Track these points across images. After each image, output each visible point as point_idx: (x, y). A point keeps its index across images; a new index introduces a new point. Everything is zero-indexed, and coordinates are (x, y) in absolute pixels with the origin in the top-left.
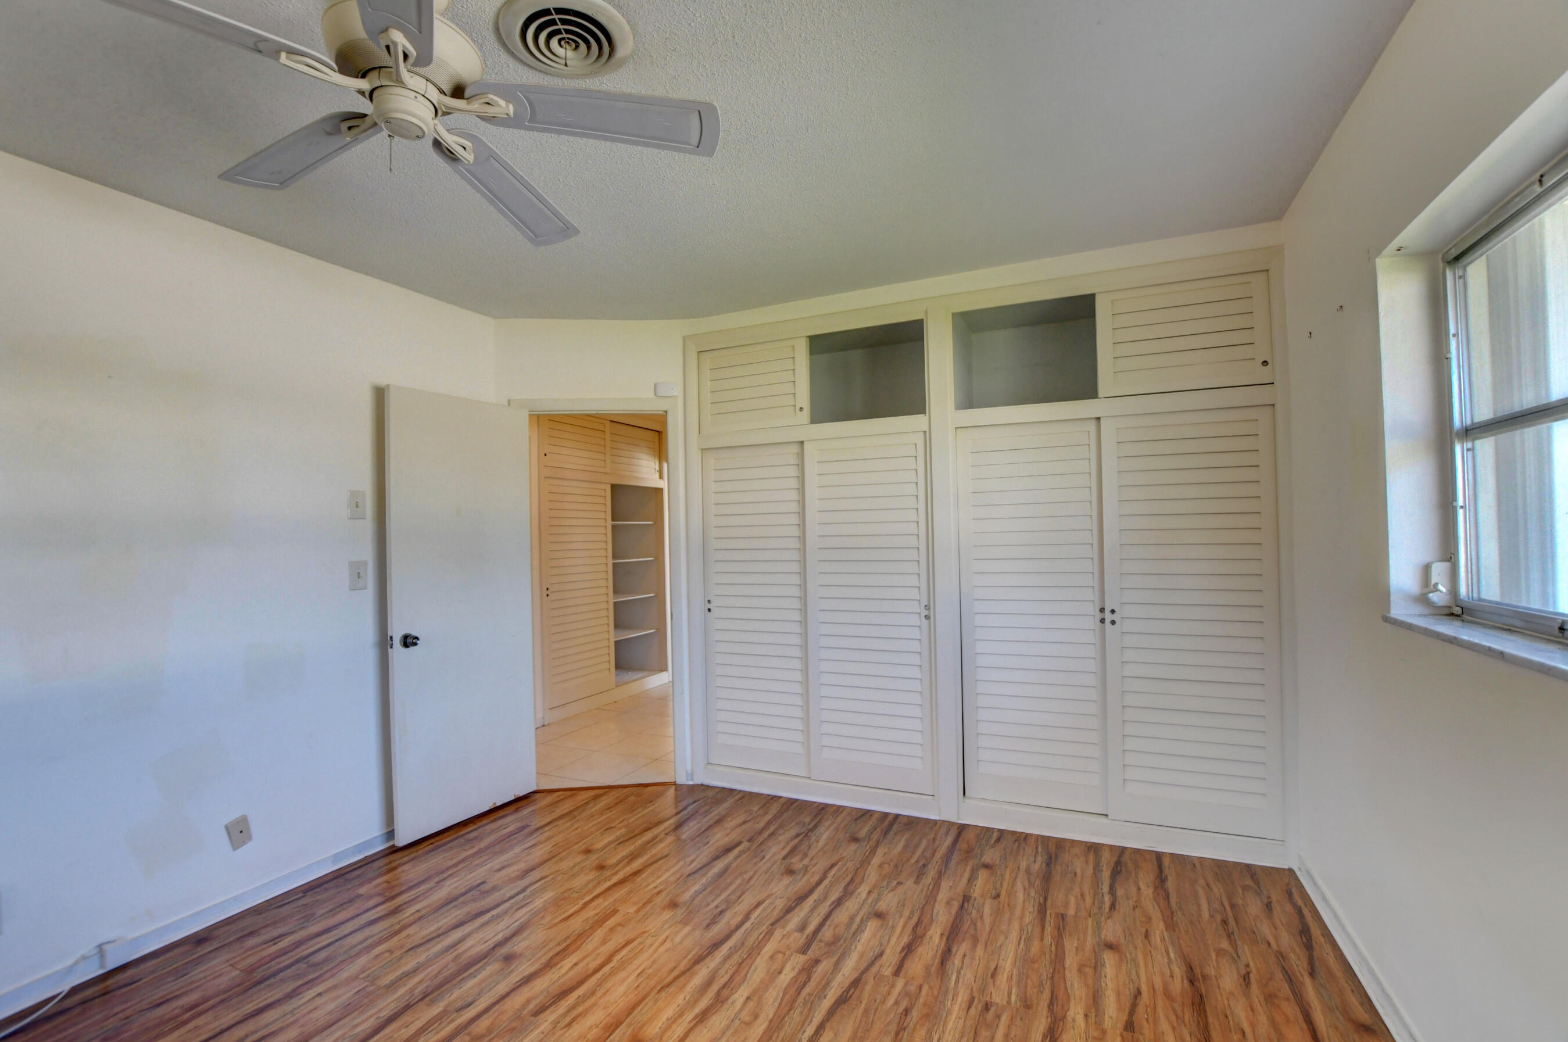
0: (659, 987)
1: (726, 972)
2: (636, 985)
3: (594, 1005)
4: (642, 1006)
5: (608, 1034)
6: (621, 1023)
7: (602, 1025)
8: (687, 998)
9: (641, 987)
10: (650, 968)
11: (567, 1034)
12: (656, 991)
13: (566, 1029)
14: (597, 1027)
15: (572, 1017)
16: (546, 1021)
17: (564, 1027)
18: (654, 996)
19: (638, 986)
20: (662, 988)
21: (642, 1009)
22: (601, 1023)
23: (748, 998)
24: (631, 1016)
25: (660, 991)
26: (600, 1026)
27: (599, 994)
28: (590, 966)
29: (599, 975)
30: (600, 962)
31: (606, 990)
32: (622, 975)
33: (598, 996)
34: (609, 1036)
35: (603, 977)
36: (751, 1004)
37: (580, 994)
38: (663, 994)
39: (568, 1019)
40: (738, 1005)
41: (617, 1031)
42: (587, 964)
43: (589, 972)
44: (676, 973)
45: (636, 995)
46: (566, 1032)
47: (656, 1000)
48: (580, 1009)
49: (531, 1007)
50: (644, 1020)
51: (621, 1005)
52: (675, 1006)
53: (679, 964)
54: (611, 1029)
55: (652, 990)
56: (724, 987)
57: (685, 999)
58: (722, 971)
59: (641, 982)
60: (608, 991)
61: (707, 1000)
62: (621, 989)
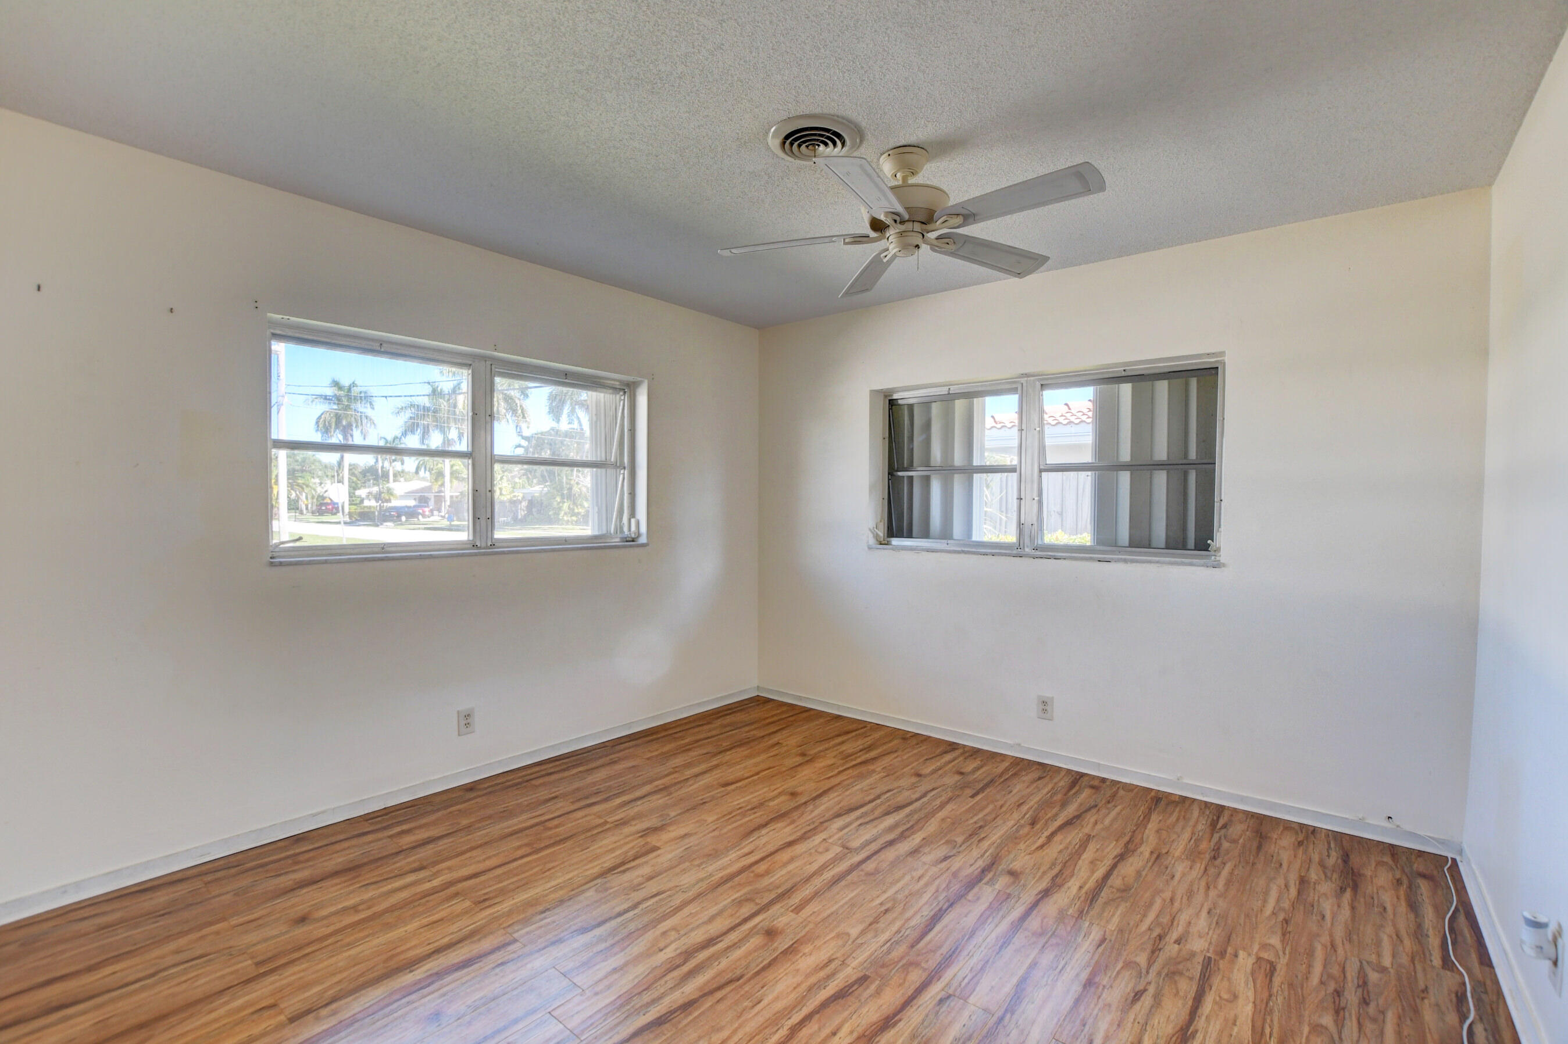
0: (740, 981)
1: (666, 982)
2: (765, 989)
3: (808, 976)
4: (761, 966)
5: (795, 945)
6: (782, 953)
7: (800, 955)
8: (717, 963)
9: (760, 985)
10: (746, 1007)
11: (832, 952)
12: (745, 978)
13: (834, 957)
14: (804, 954)
15: (828, 968)
16: (854, 969)
17: (834, 959)
18: (748, 973)
19: (762, 988)
20: (738, 980)
21: (762, 962)
22: (801, 957)
23: (661, 950)
24: (773, 957)
25: (741, 977)
26: (802, 954)
27: (804, 987)
28: (816, 1027)
29: (805, 1011)
30: (804, 1029)
31: (797, 990)
32: (779, 1006)
33: (804, 985)
34: (793, 944)
35: (799, 1007)
36: (661, 945)
37: (823, 991)
38: (738, 972)
39: (833, 966)
40: (673, 946)
41: (786, 947)
42: (820, 1029)
43: (817, 1017)
44: (719, 995)
45: (766, 977)
46: (832, 954)
47: (746, 969)
48: (822, 974)
49: (873, 987)
50: (761, 951)
51: (782, 970)
52: (730, 958)
53: (711, 1006)
54: (792, 949)
55: (750, 979)
56: (678, 966)
57: (720, 963)
58: (670, 985)
59: (759, 991)
60: (795, 988)
61: (698, 957)
62: (780, 987)
